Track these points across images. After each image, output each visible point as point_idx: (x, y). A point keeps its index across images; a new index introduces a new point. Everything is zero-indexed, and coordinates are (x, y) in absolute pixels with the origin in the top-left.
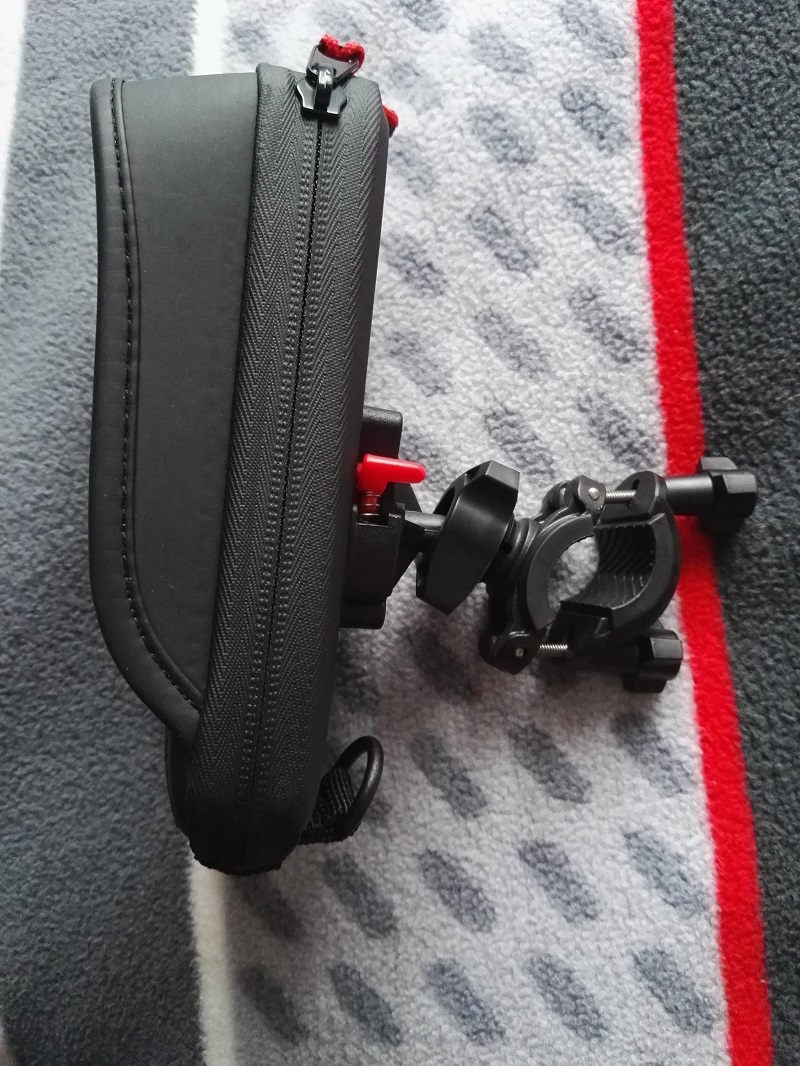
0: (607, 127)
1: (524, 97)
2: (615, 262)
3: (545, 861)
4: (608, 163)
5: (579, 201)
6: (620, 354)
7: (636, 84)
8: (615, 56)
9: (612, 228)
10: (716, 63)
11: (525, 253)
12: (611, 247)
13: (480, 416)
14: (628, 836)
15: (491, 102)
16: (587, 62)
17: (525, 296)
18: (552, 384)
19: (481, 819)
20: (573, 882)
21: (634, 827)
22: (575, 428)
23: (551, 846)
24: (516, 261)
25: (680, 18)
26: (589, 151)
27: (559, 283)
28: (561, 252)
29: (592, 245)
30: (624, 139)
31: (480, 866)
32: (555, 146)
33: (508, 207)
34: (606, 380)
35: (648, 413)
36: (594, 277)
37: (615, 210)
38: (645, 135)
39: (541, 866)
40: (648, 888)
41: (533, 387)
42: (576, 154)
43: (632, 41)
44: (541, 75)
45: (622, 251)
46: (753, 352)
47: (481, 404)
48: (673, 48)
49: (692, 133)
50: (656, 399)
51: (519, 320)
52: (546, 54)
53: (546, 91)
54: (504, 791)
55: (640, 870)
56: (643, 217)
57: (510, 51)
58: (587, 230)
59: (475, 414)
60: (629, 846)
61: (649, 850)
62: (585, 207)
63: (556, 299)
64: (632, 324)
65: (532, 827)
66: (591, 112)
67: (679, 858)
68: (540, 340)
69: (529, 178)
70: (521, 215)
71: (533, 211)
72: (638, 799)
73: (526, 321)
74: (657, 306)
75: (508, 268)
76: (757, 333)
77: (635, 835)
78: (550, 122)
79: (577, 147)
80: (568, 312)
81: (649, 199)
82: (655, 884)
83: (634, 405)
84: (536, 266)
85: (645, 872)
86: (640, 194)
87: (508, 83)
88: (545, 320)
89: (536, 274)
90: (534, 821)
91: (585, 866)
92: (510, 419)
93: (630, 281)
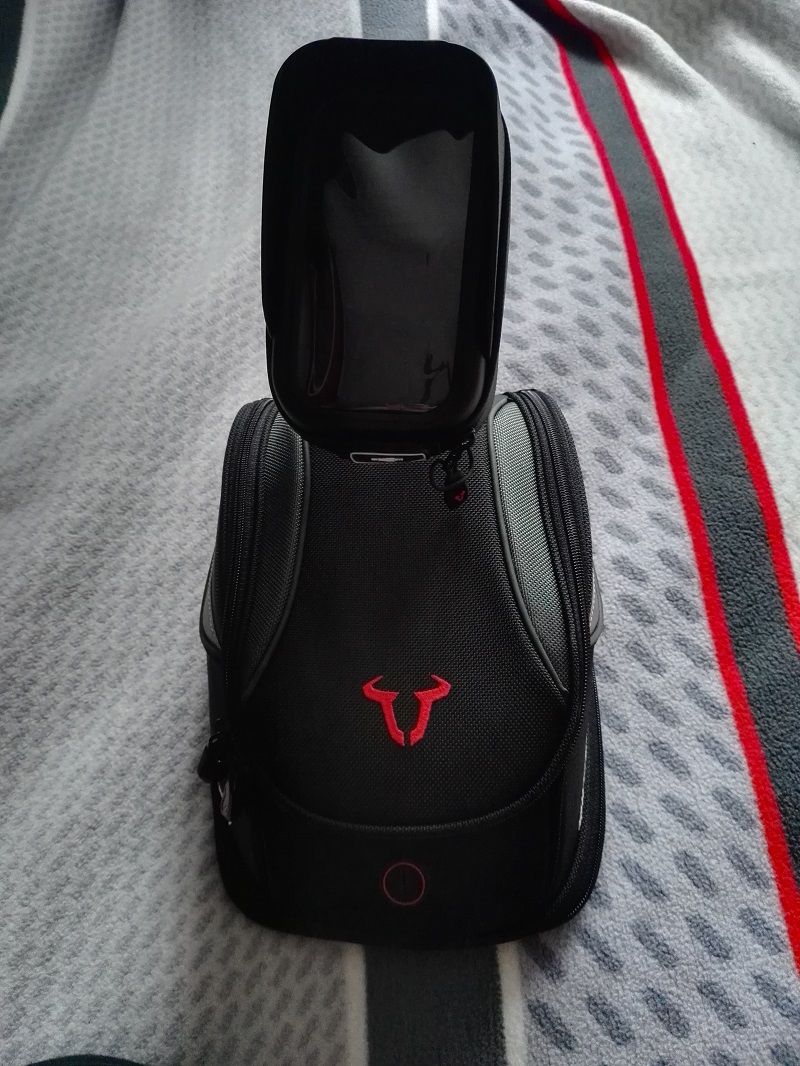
0: (690, 609)
1: (647, 592)
2: (704, 672)
3: (713, 993)
4: (692, 625)
5: (681, 642)
6: (715, 715)
7: (700, 591)
8: (688, 577)
9: (700, 656)
10: (737, 585)
11: (658, 664)
12: (701, 665)
13: (647, 745)
14: (755, 977)
15: (630, 593)
16: (676, 580)
17: (662, 685)
18: (682, 729)
19: (676, 968)
20: (730, 1005)
21: (758, 973)
22: (698, 750)
23: (715, 984)
24: (654, 669)
25: (717, 564)
26: (682, 620)
27: (678, 681)
28: (677, 665)
29: (692, 663)
30: (698, 615)
31: (679, 996)
32: (666, 616)
33: (647, 643)
34: (711, 728)
35: (735, 744)
36: (695, 678)
37: (700, 648)
38: (709, 615)
39: (712, 996)
40: (772, 1007)
41: (673, 730)
42: (677, 621)
43: (696, 571)
44: (654, 583)
45: (707, 667)
46: (780, 717)
47: (647, 738)
48: (716, 576)
49: (731, 615)
50: (737, 737)
51: (660, 697)
52: (655, 573)
53: (658, 591)
54: (688, 952)
55: (765, 997)
56: (715, 652)
57: (636, 571)
58: (688, 656)
59: (643, 743)
60: (757, 983)
61: (768, 985)
62: (685, 645)
63: (678, 688)
64: (718, 701)
65: (704, 973)
66: (681, 602)
67: (785, 990)
68: (673, 707)
69: (655, 630)
70: (654, 647)
71: (660, 645)
72: (758, 956)
73: (664, 698)
74: (729, 693)
75: (651, 671)
76: (780, 709)
77: (760, 977)
78: (662, 605)
79: (677, 618)
80: (685, 694)
81: (716, 644)
82: (775, 1005)
83: (727, 740)
84: (665, 671)
85: (768, 998)
86: (712, 641)
87: (637, 585)
88: (673, 698)
89: (665, 675)
90: (704, 969)
91: (735, 995)
92: (663, 746)
93: (713, 681)
